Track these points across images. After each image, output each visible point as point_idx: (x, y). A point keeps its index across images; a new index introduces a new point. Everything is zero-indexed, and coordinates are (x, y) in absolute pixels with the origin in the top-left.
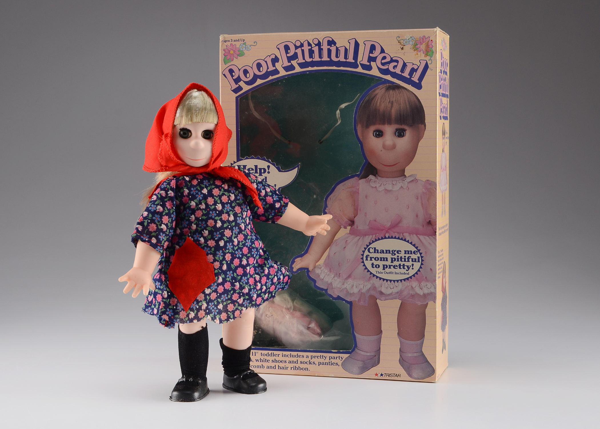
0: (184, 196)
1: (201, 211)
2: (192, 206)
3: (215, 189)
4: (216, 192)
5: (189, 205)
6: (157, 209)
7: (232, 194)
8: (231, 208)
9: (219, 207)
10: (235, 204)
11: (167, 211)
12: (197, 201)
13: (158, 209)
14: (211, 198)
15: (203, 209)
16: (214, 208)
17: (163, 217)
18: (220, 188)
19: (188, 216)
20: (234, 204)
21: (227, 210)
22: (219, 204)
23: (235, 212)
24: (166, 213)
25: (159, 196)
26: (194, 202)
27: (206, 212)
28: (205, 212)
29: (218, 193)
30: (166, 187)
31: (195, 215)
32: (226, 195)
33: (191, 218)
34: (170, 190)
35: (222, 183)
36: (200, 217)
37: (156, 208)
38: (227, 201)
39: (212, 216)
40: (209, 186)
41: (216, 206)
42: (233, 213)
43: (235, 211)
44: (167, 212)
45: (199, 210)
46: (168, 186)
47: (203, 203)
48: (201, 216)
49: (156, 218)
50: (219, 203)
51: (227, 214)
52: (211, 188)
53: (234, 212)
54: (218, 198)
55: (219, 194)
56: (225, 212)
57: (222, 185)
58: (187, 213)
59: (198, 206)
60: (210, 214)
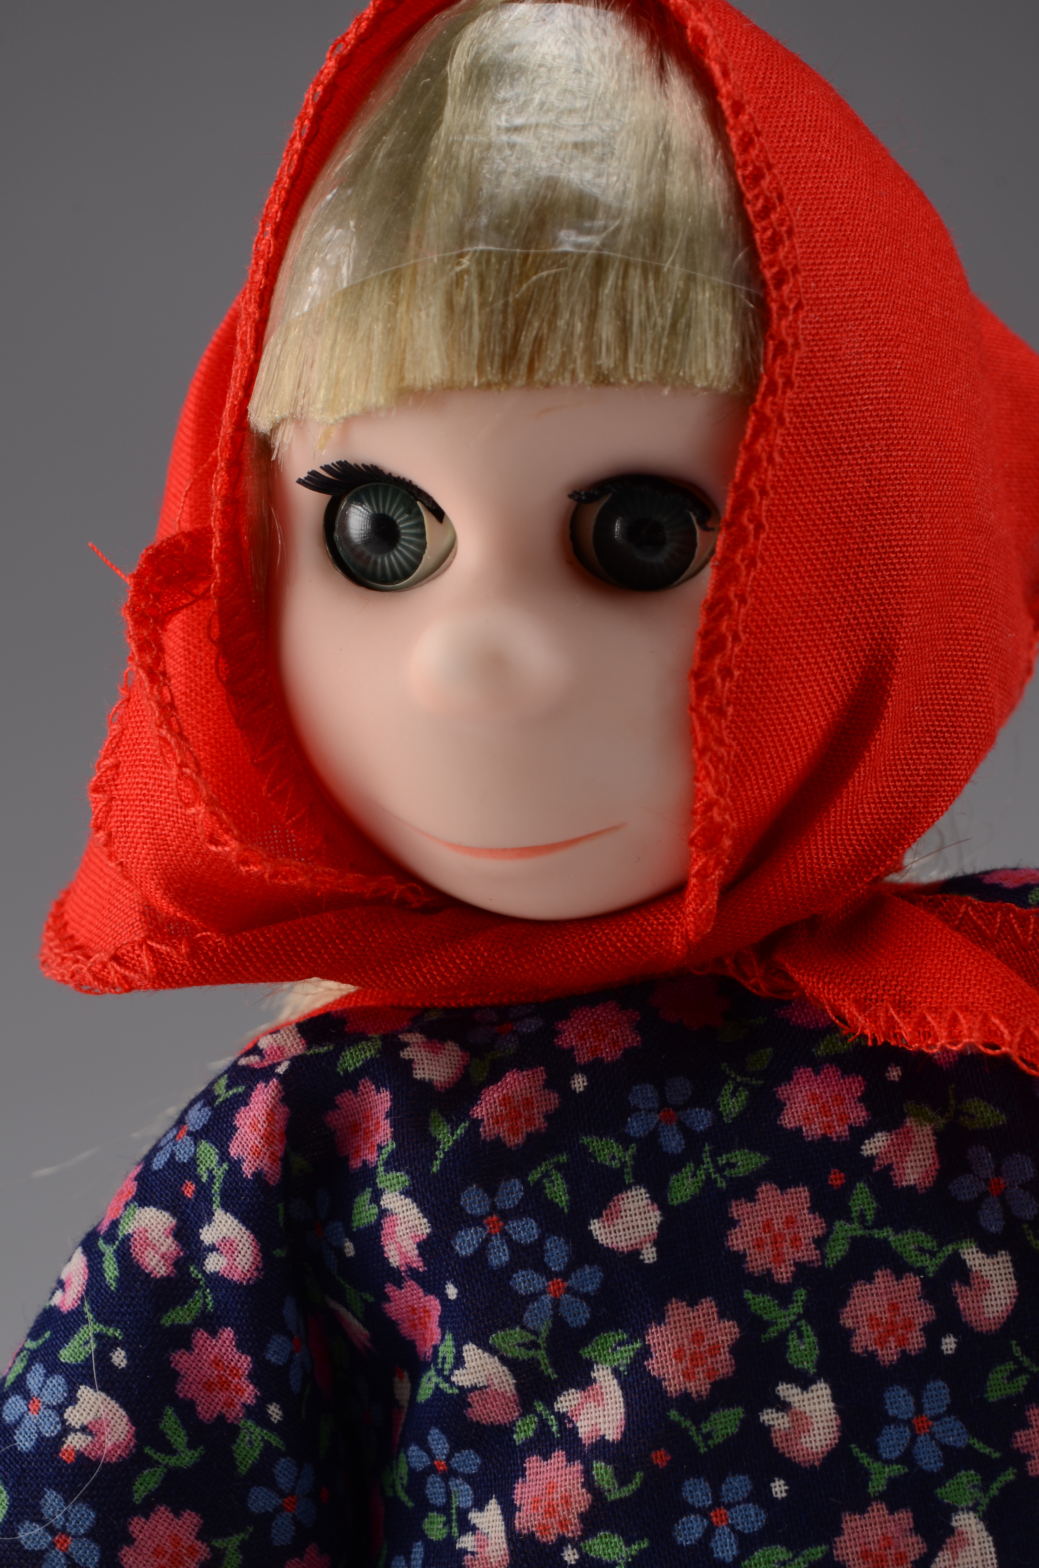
0: (395, 1276)
1: (578, 1466)
2: (473, 1397)
3: (766, 1191)
4: (768, 1226)
5: (444, 1386)
6: (67, 1430)
7: (989, 1248)
8: (973, 1431)
9: (801, 1423)
10: (1021, 1370)
11: (191, 1445)
12: (534, 1345)
13: (84, 1429)
14: (708, 1305)
15: (601, 1447)
16: (730, 1440)
17: (136, 1525)
18: (836, 1178)
19: (445, 1509)
20: (1012, 1376)
21: (907, 1458)
22: (804, 1382)
23: (1022, 1473)
24: (173, 1475)
25: (111, 1270)
26: (492, 1350)
27: (633, 1487)
28: (623, 1479)
29: (795, 1241)
30: (189, 1168)
31: (509, 1511)
32: (900, 1268)
33: (467, 1542)
34: (217, 1199)
35: (859, 1115)
36: (562, 1542)
37: (60, 1409)
38: (916, 1341)
39: (709, 1532)
40: (692, 1154)
41: (769, 1417)
42: (994, 1491)
43: (1020, 1459)
44: (187, 1458)
45: (559, 1457)
46: (208, 1154)
47: (603, 1376)
48: (574, 1529)
49: (51, 1530)
50: (808, 1365)
51: (905, 1517)
52: (709, 1182)
53: (1009, 1475)
54: (796, 1308)
55: (808, 1254)
56: (877, 1484)
57: (862, 1134)
58: (431, 1470)
59: (549, 1403)
60: (691, 1509)
